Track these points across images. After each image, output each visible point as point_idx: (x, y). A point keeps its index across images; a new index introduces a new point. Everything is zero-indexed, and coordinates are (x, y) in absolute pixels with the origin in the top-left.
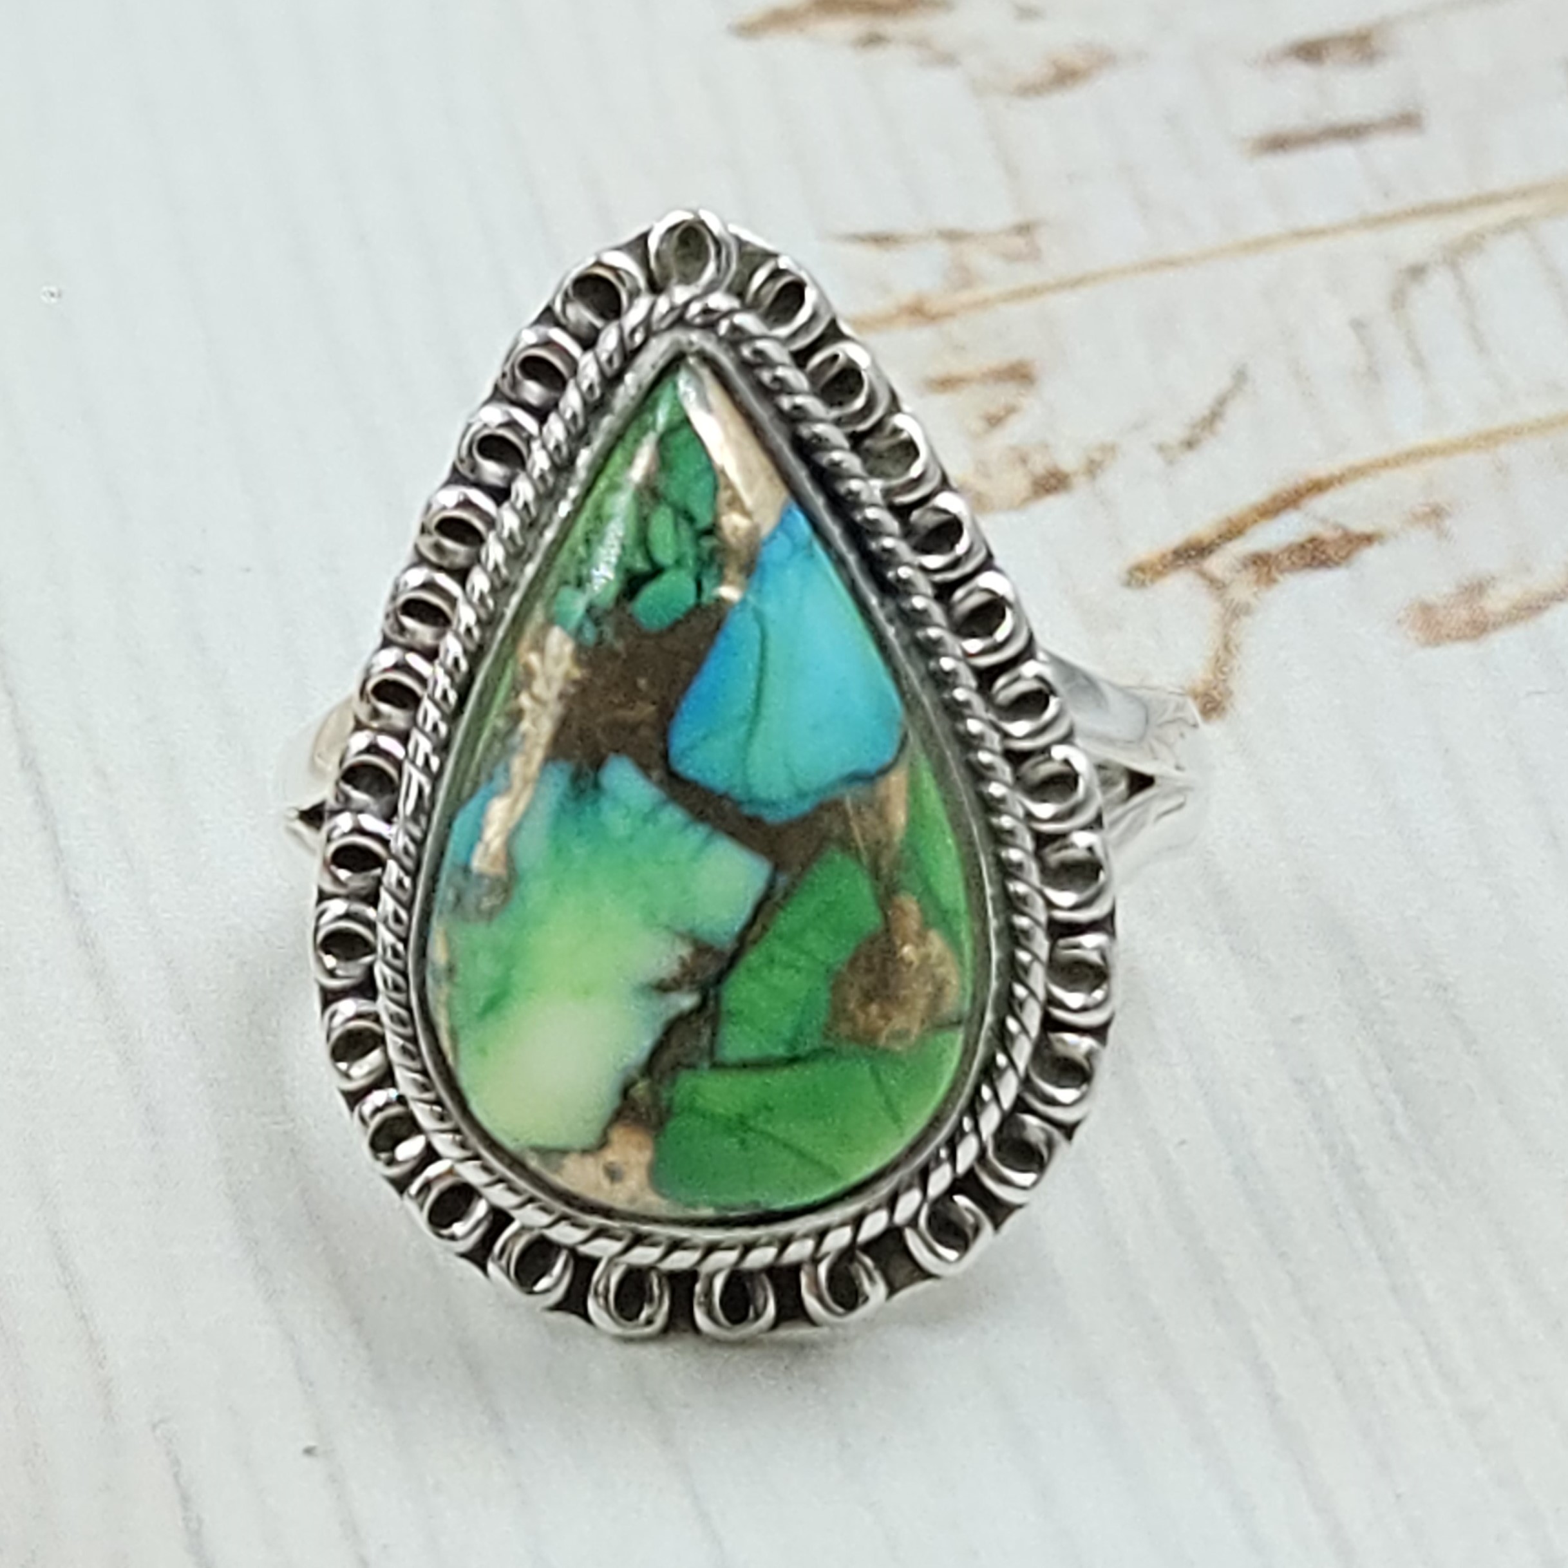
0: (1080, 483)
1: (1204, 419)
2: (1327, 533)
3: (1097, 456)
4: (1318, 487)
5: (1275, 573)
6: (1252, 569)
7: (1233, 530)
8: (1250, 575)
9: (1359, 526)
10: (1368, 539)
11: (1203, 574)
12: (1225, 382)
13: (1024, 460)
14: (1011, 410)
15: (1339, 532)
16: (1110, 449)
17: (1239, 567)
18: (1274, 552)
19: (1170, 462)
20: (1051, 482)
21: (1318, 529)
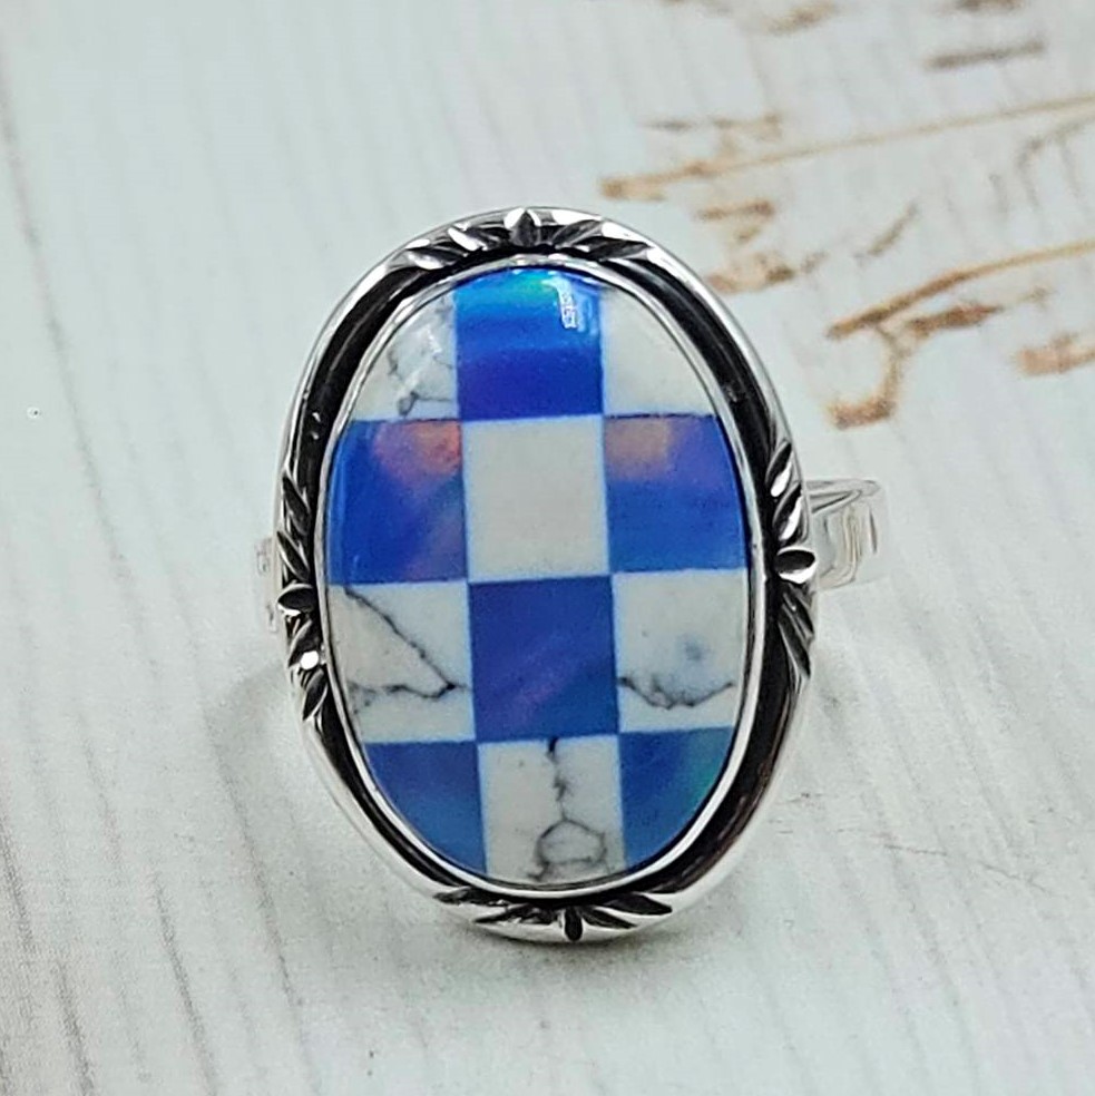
0: (800, 275)
1: (886, 237)
2: (965, 307)
3: (812, 259)
4: (961, 278)
5: (929, 330)
6: (913, 328)
7: (903, 304)
8: (911, 331)
9: (987, 302)
10: (992, 310)
11: (880, 330)
12: (901, 214)
13: (763, 262)
14: (756, 231)
15: (973, 306)
16: (821, 255)
17: (905, 327)
18: (929, 318)
19: (862, 264)
20: (782, 275)
21: (960, 304)
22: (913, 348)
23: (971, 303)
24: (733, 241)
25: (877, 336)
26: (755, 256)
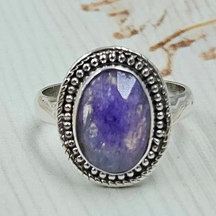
0: (140, 32)
1: (160, 20)
2: (185, 40)
3: (142, 27)
4: (182, 31)
5: (177, 48)
6: (172, 47)
7: (168, 40)
8: (172, 48)
9: (191, 39)
10: (192, 41)
11: (163, 48)
12: (163, 13)
13: (129, 28)
14: (125, 19)
15: (187, 40)
16: (144, 26)
17: (170, 47)
18: (176, 44)
19: (155, 28)
20: (134, 32)
21: (183, 40)
22: (173, 53)
23: (186, 39)
24: (120, 22)
25: (163, 50)
26: (126, 26)
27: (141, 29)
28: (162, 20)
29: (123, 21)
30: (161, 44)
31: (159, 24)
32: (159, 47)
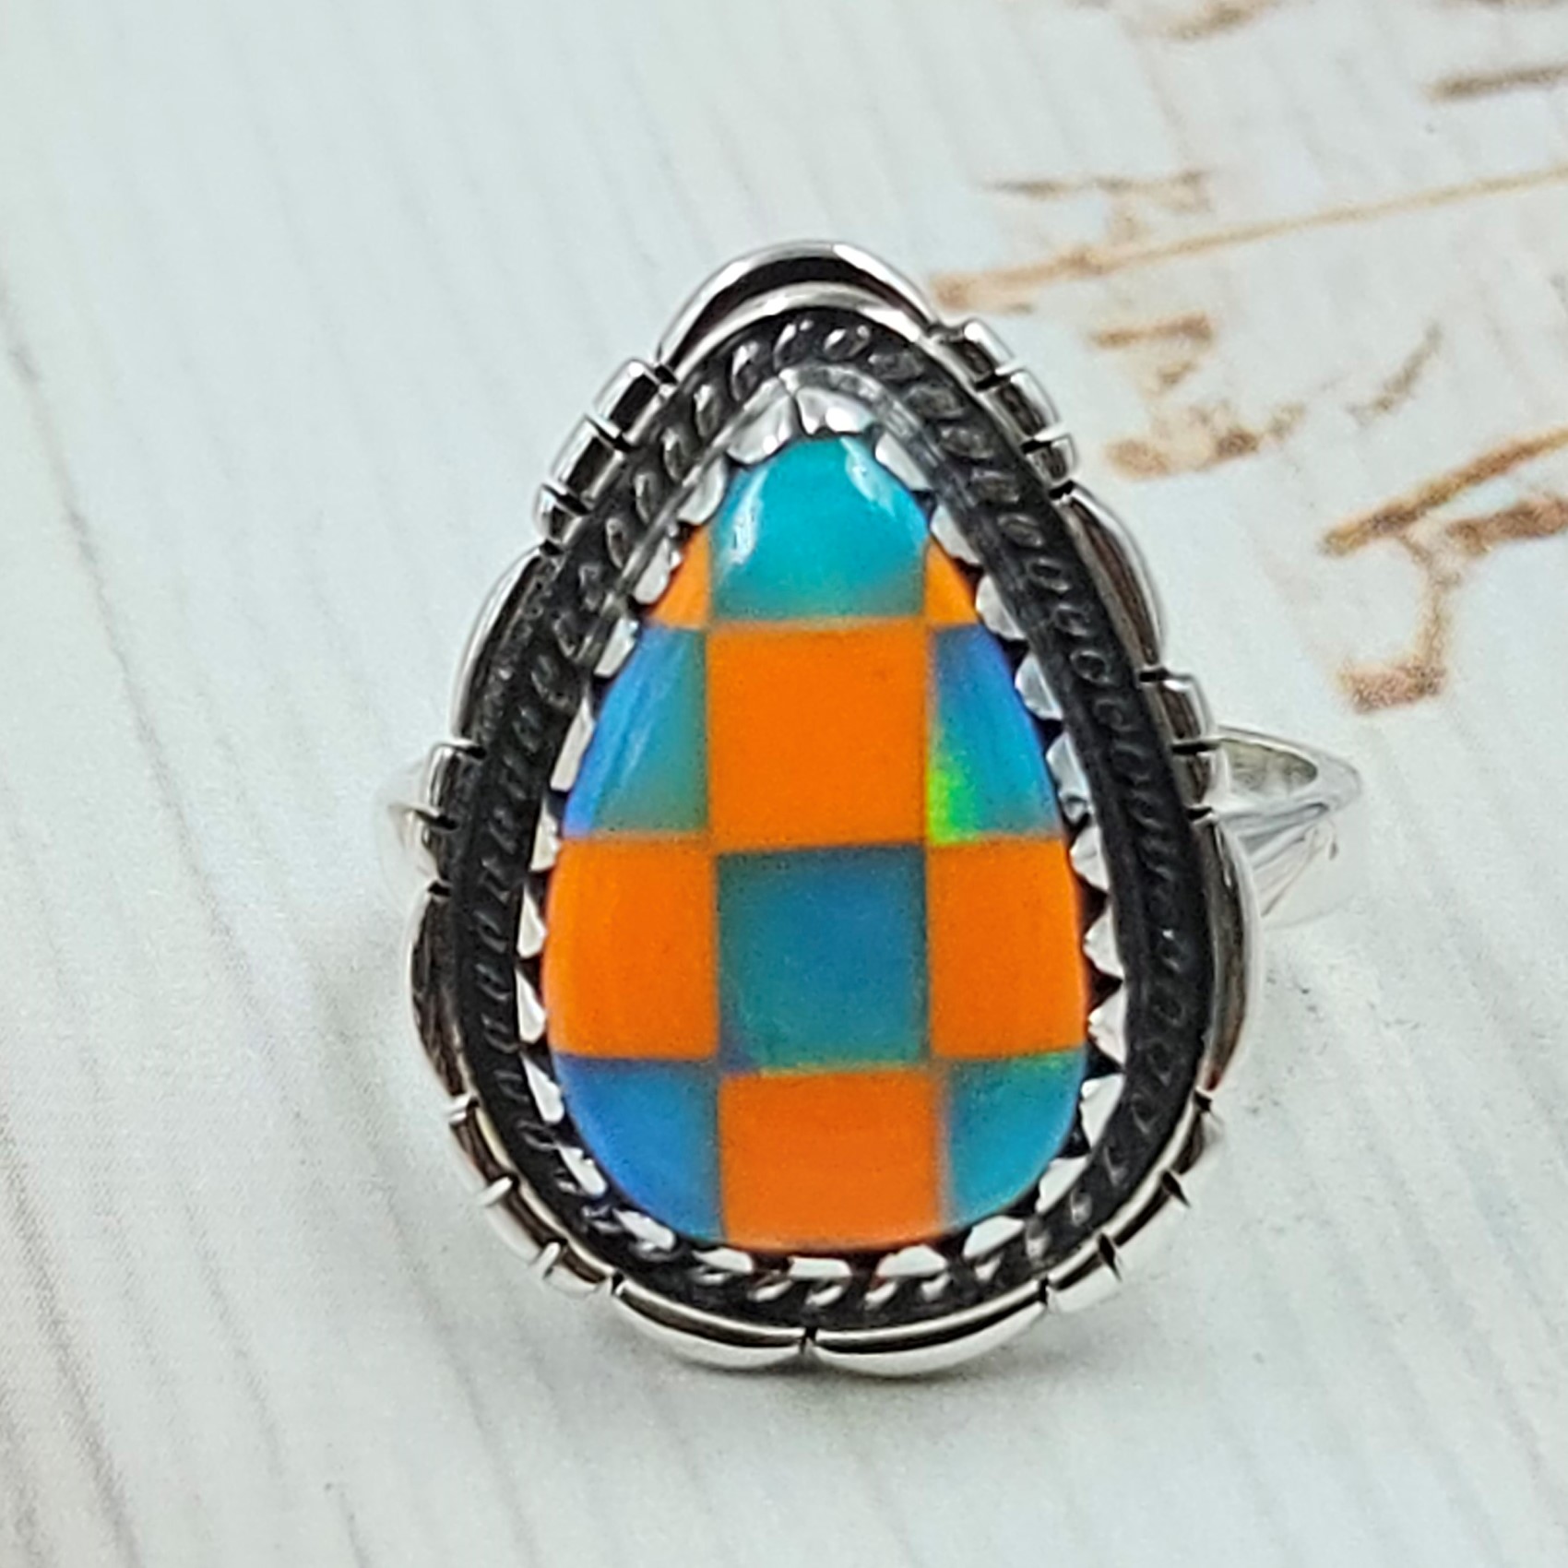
0: (1268, 442)
1: (1398, 380)
2: (1538, 501)
3: (1286, 417)
4: (1526, 452)
5: (1484, 543)
6: (1460, 538)
7: (1437, 497)
8: (1458, 543)
11: (1404, 540)
12: (1416, 341)
13: (1205, 420)
14: (1187, 367)
15: (1551, 502)
16: (1298, 411)
17: (1445, 536)
18: (1483, 520)
19: (1363, 424)
20: (1236, 444)
21: (1527, 496)
22: (1462, 573)
23: (1547, 494)
24: (1152, 383)
25: (1402, 549)
26: (1192, 409)
27: (1279, 430)
28: (1406, 380)
29: (1171, 379)
30: (1394, 520)
31: (1384, 405)
32: (1378, 535)
